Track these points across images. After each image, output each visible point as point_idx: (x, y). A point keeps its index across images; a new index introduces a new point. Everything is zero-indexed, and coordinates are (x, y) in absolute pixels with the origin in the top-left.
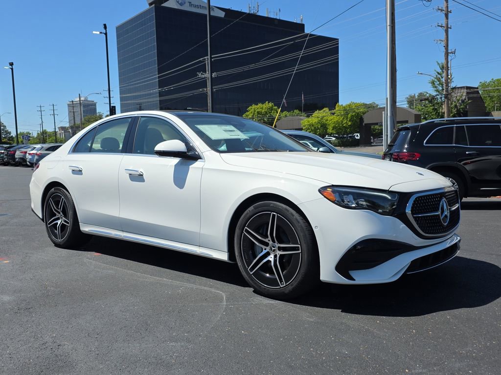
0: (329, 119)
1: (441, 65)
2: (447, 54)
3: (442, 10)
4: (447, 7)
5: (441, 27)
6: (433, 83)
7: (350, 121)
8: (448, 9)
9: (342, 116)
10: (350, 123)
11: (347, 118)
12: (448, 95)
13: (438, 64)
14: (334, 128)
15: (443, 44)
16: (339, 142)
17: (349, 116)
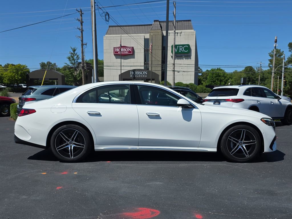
0: (4, 74)
1: (73, 49)
2: (82, 45)
3: (79, 20)
4: (82, 19)
5: (79, 29)
6: (69, 58)
7: (20, 76)
8: (82, 20)
9: (14, 73)
10: (20, 78)
11: (18, 75)
12: (84, 66)
13: (72, 48)
14: (9, 80)
15: (80, 39)
16: (12, 89)
17: (19, 73)
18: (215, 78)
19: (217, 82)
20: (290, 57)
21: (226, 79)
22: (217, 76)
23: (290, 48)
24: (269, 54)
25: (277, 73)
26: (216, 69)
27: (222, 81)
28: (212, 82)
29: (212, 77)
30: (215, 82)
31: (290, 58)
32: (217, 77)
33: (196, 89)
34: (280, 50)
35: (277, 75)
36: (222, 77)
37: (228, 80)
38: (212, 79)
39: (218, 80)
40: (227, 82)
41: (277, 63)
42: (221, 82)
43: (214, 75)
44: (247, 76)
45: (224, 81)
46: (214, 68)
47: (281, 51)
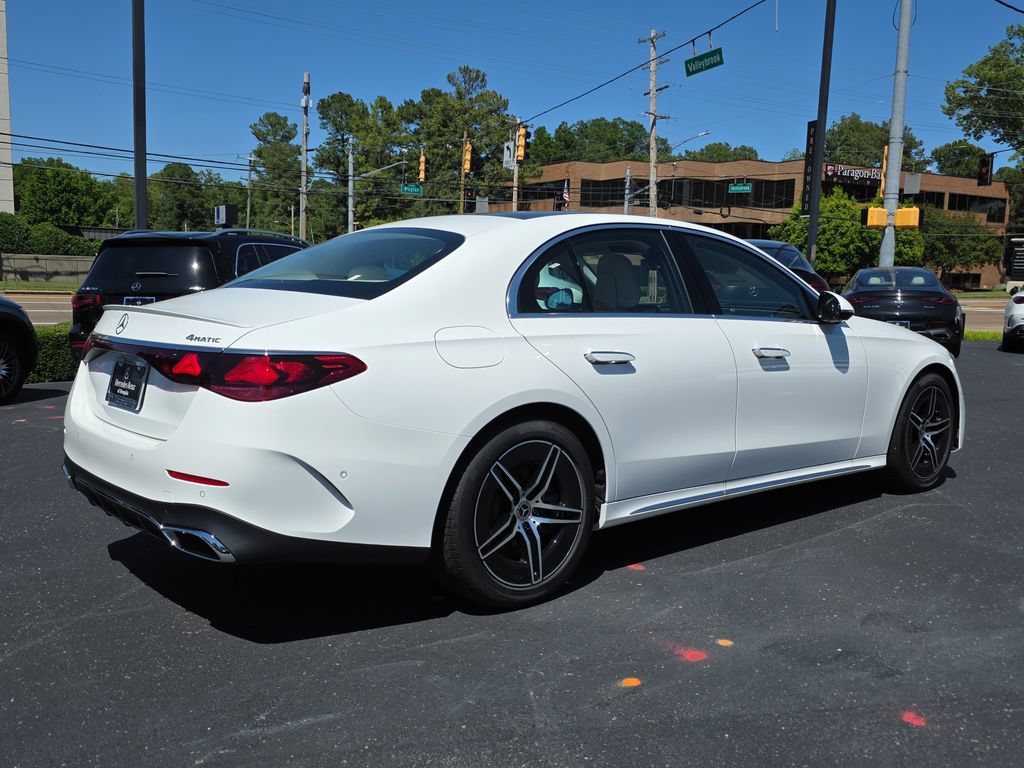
18: (56, 196)
19: (66, 213)
20: (324, 145)
21: (100, 202)
22: (64, 190)
23: (323, 118)
24: (251, 126)
25: (283, 197)
26: (46, 160)
27: (86, 211)
28: (44, 211)
29: (45, 194)
30: (60, 211)
31: (323, 149)
32: (66, 196)
33: (26, 238)
34: (285, 119)
35: (284, 201)
36: (83, 195)
37: (107, 209)
38: (46, 202)
39: (69, 205)
40: (105, 214)
41: (281, 161)
42: (81, 214)
43: (51, 186)
44: (175, 197)
45: (92, 210)
46: (37, 156)
47: (289, 123)
